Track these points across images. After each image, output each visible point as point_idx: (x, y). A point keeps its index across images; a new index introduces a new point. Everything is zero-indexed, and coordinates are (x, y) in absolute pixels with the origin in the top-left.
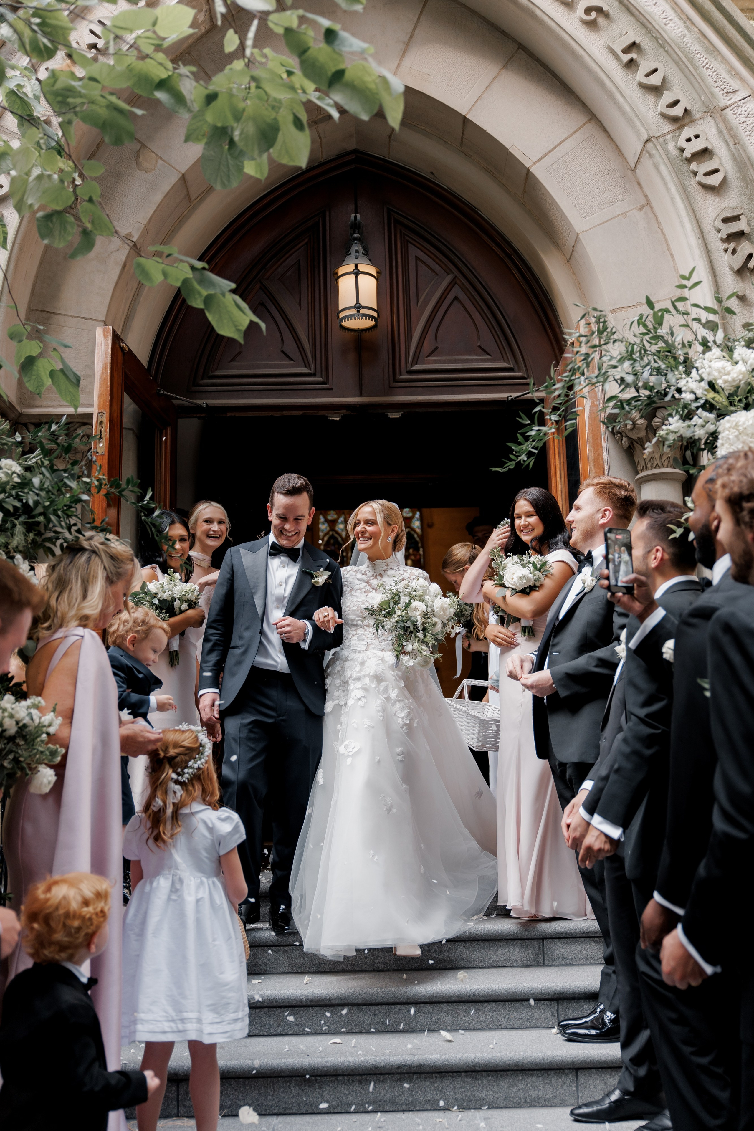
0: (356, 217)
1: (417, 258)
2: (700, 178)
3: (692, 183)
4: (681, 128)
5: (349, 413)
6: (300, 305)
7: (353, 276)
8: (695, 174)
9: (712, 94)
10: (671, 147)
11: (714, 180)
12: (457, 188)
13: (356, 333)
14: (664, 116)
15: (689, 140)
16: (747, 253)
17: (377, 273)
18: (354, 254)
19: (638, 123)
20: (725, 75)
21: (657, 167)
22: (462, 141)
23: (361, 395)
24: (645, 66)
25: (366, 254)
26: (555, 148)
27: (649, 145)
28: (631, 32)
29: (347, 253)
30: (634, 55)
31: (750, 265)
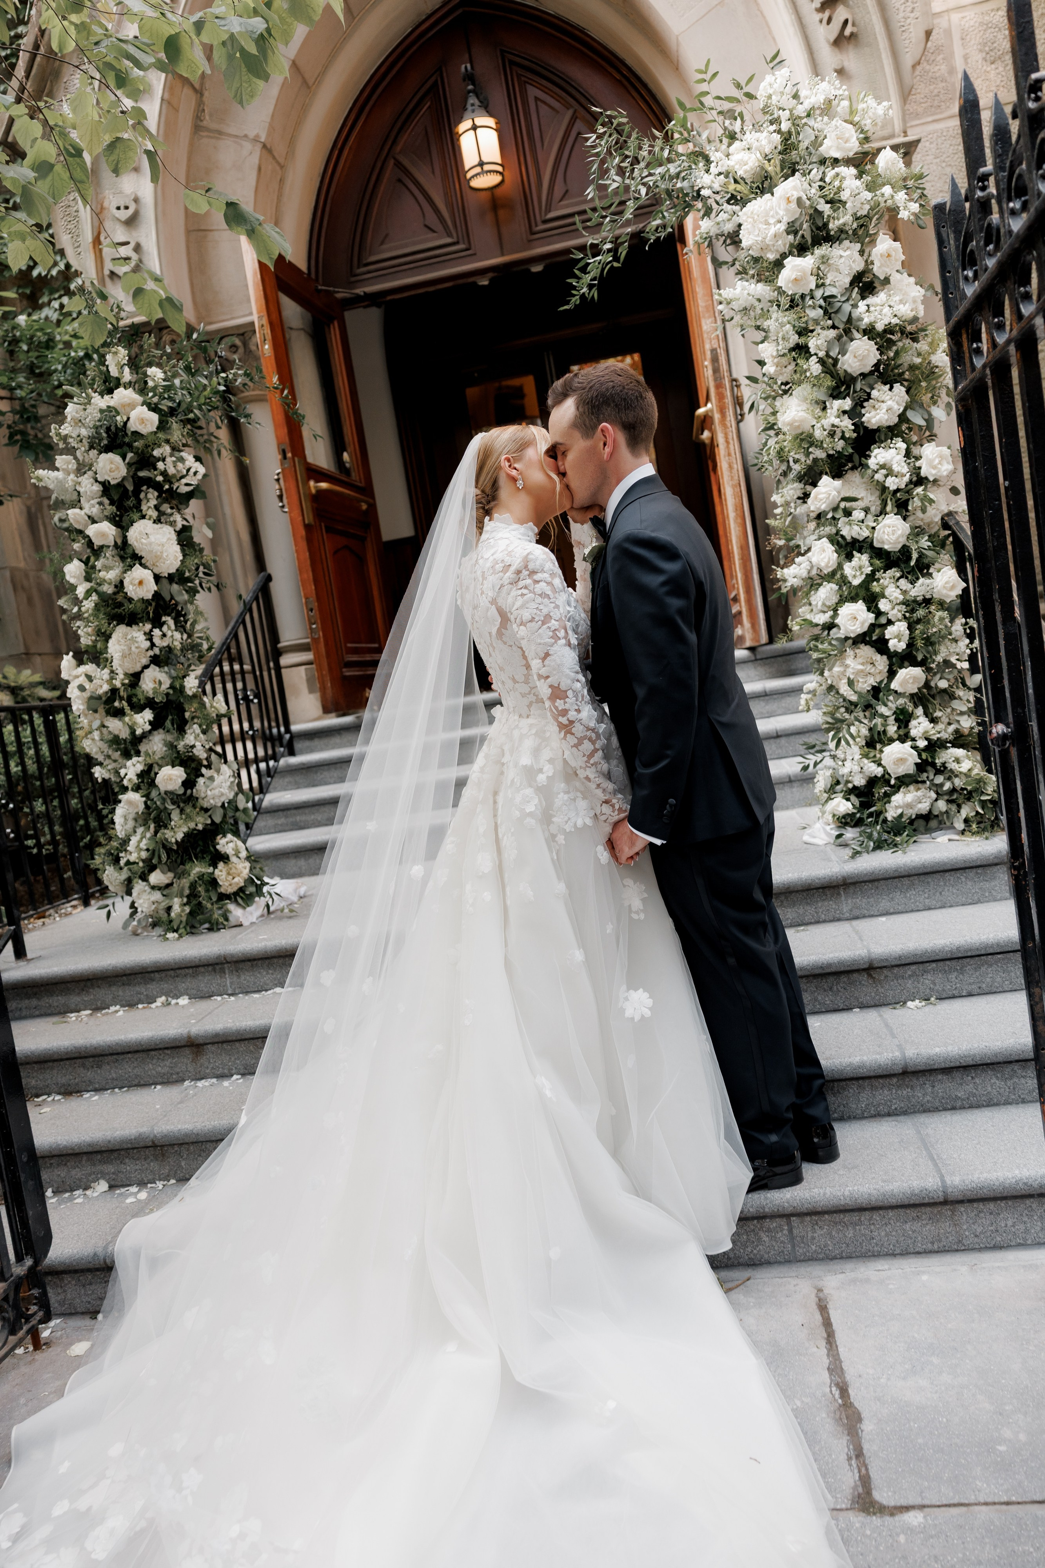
0: (466, 68)
1: (536, 98)
5: (496, 274)
7: (472, 132)
16: (842, 20)
17: (494, 123)
18: (470, 108)
23: (503, 255)
25: (482, 105)
29: (463, 109)
31: (847, 32)
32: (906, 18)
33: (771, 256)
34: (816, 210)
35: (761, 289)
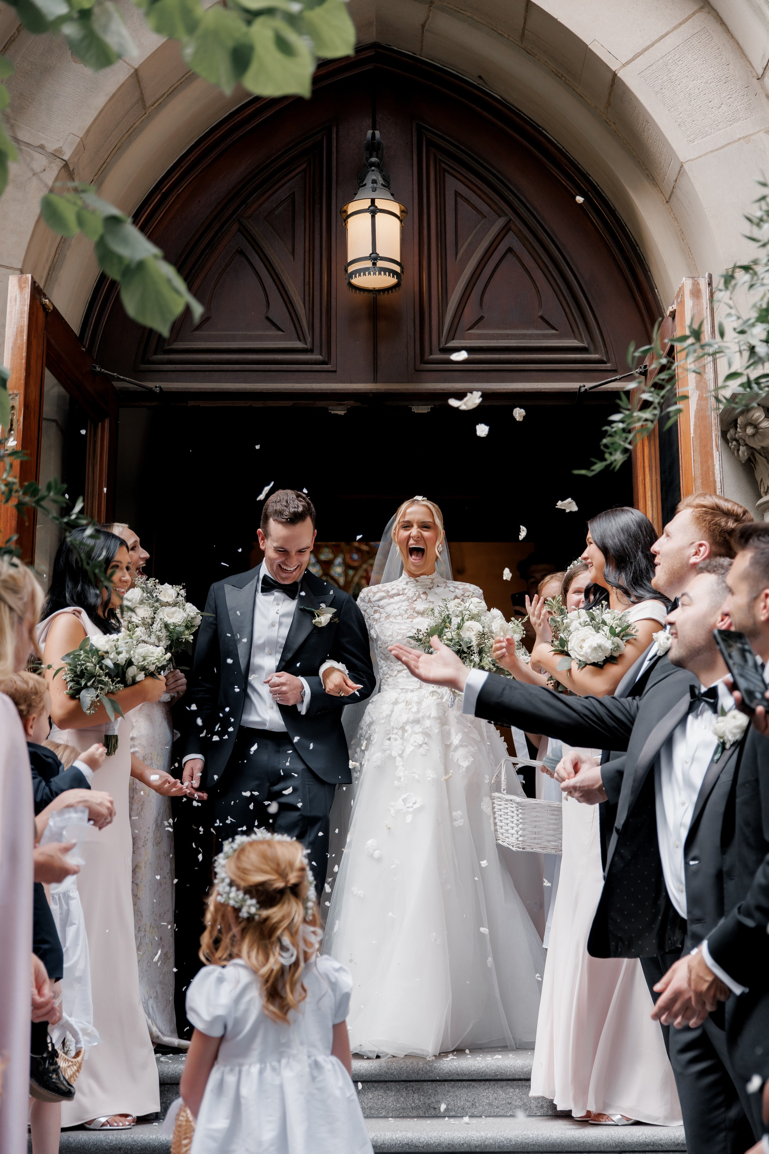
0: (373, 134)
1: (457, 194)
5: (358, 404)
6: (293, 254)
7: (368, 215)
12: (513, 98)
13: (371, 295)
17: (402, 211)
18: (370, 185)
22: (523, 33)
23: (375, 381)
25: (387, 185)
26: (653, 45)
29: (360, 184)
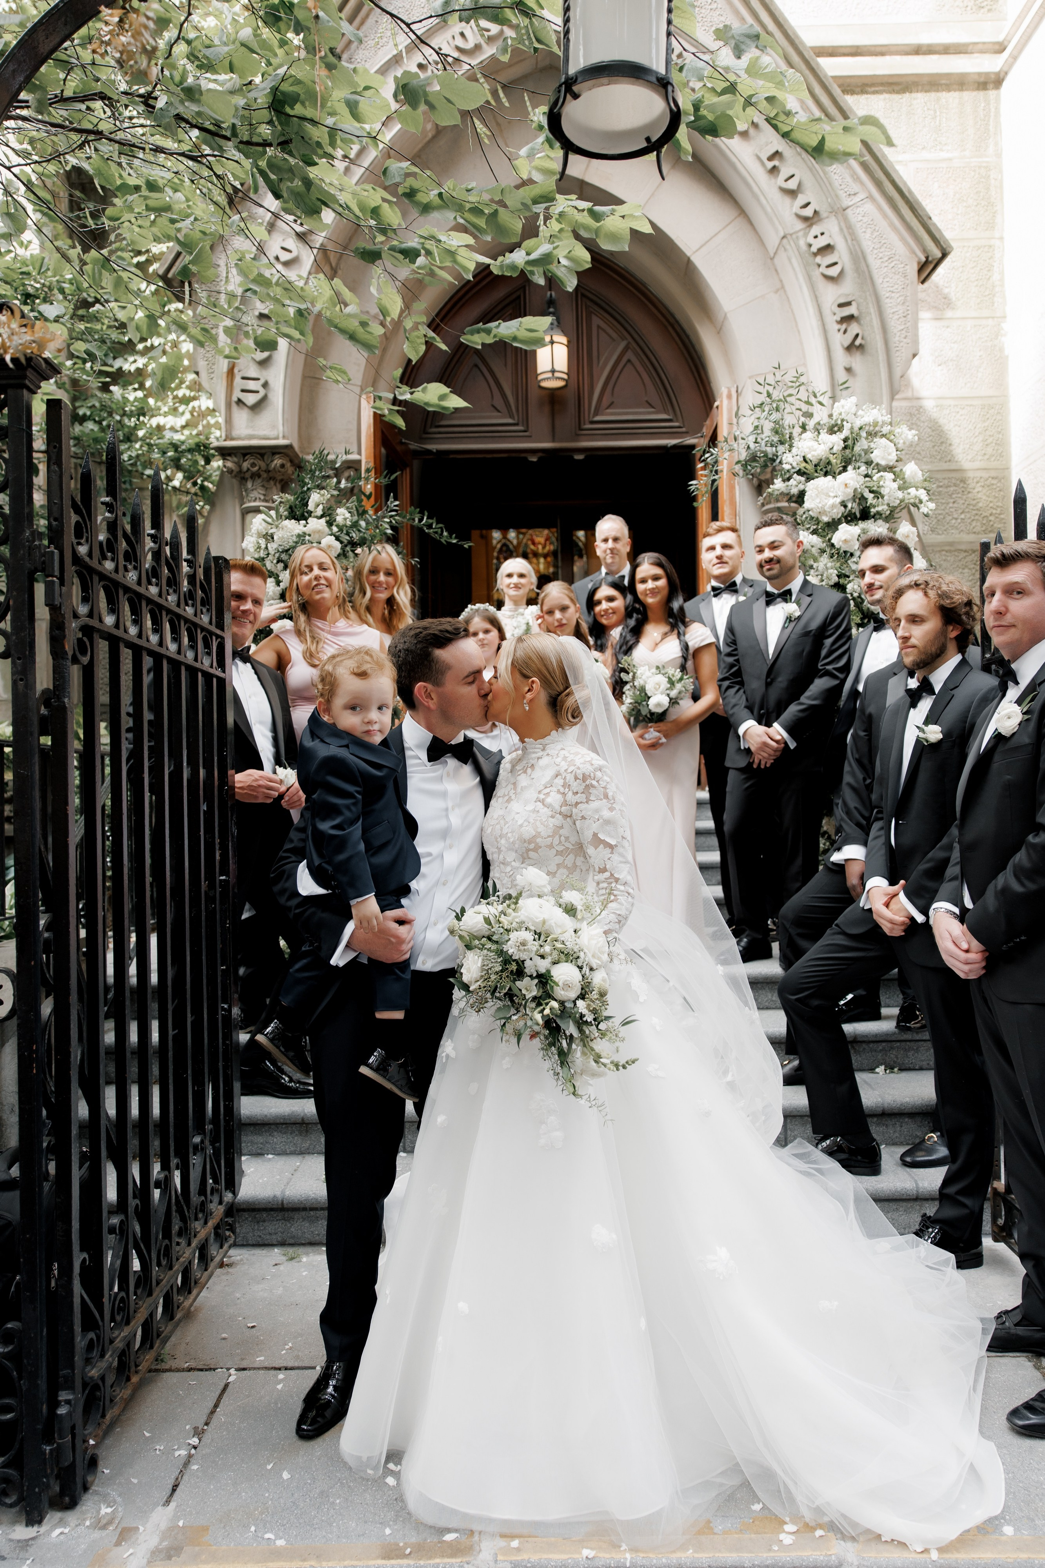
0: (551, 295)
1: (598, 328)
2: (823, 269)
3: (816, 273)
4: (811, 226)
5: (544, 455)
8: (819, 266)
9: (837, 196)
10: (802, 243)
11: (834, 272)
13: (551, 391)
14: (798, 216)
15: (816, 237)
16: (855, 333)
17: (568, 342)
19: (777, 222)
20: (849, 179)
21: (789, 259)
23: (553, 441)
24: (784, 173)
25: (560, 325)
26: (710, 240)
27: (785, 241)
28: (775, 142)
30: (776, 162)
31: (857, 343)
32: (900, 342)
33: (825, 519)
34: (863, 496)
35: (815, 539)
